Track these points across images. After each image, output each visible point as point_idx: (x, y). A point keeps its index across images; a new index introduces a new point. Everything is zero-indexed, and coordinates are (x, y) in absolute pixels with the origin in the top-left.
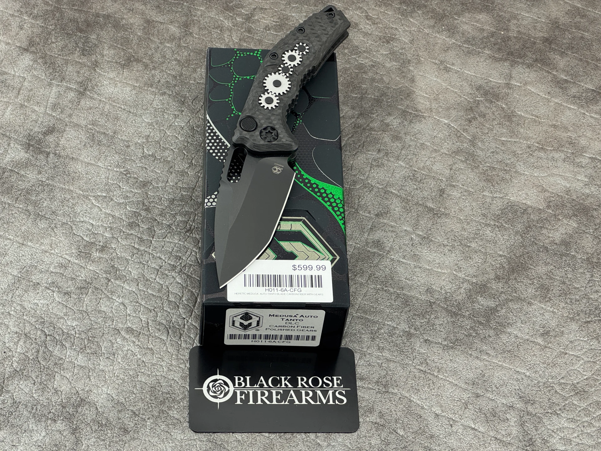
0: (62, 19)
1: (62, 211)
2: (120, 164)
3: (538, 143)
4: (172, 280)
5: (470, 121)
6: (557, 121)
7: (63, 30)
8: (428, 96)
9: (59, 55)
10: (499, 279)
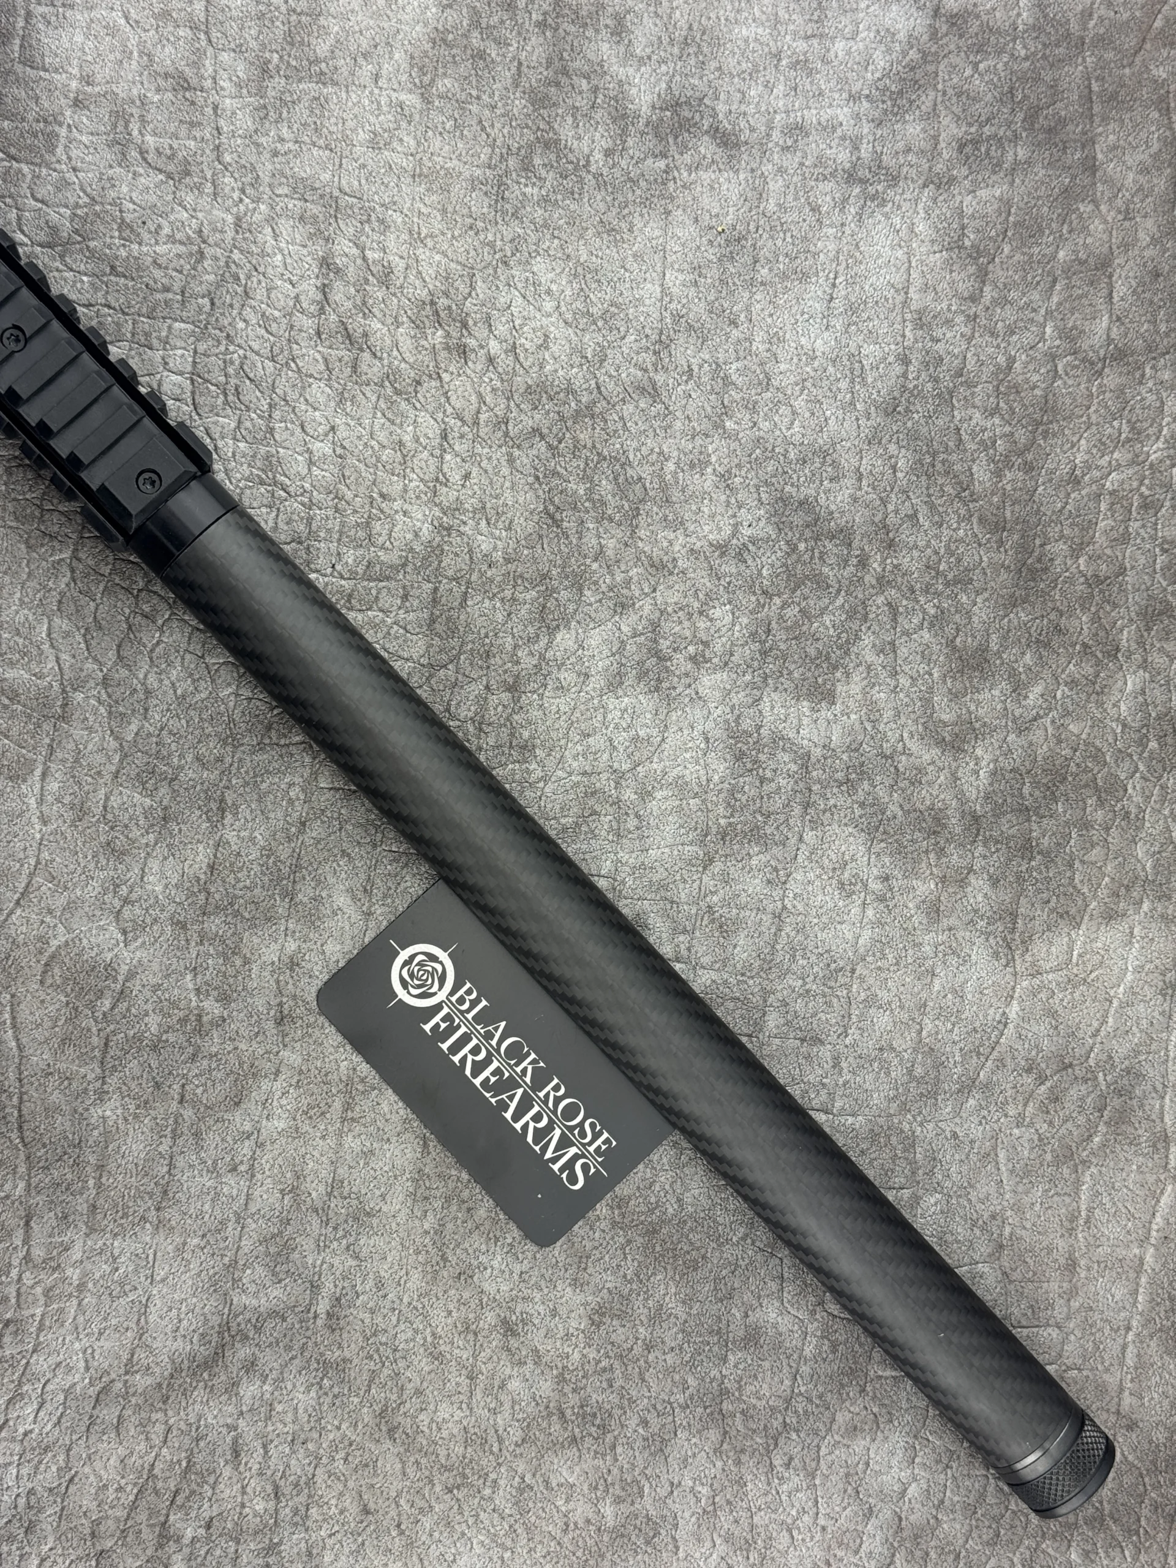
0: (1052, 66)
1: (521, 231)
2: (683, 320)
3: (1011, 1234)
4: (420, 516)
5: (1029, 1071)
6: (1089, 1269)
7: (1018, 79)
8: (1074, 960)
9: (944, 93)
10: (619, 1207)
